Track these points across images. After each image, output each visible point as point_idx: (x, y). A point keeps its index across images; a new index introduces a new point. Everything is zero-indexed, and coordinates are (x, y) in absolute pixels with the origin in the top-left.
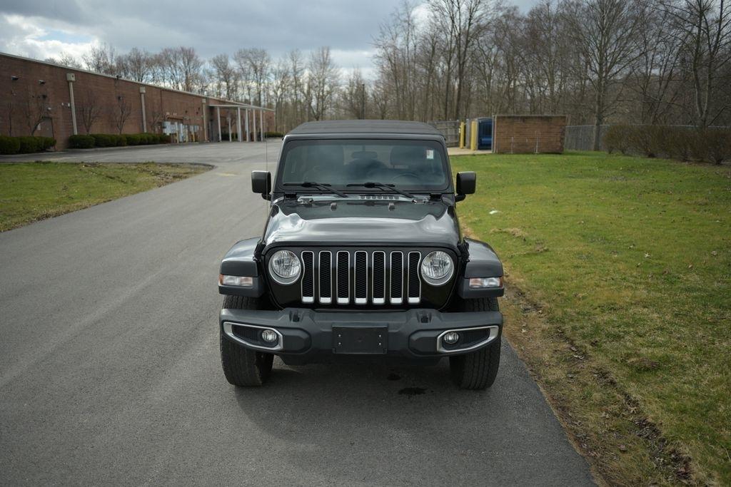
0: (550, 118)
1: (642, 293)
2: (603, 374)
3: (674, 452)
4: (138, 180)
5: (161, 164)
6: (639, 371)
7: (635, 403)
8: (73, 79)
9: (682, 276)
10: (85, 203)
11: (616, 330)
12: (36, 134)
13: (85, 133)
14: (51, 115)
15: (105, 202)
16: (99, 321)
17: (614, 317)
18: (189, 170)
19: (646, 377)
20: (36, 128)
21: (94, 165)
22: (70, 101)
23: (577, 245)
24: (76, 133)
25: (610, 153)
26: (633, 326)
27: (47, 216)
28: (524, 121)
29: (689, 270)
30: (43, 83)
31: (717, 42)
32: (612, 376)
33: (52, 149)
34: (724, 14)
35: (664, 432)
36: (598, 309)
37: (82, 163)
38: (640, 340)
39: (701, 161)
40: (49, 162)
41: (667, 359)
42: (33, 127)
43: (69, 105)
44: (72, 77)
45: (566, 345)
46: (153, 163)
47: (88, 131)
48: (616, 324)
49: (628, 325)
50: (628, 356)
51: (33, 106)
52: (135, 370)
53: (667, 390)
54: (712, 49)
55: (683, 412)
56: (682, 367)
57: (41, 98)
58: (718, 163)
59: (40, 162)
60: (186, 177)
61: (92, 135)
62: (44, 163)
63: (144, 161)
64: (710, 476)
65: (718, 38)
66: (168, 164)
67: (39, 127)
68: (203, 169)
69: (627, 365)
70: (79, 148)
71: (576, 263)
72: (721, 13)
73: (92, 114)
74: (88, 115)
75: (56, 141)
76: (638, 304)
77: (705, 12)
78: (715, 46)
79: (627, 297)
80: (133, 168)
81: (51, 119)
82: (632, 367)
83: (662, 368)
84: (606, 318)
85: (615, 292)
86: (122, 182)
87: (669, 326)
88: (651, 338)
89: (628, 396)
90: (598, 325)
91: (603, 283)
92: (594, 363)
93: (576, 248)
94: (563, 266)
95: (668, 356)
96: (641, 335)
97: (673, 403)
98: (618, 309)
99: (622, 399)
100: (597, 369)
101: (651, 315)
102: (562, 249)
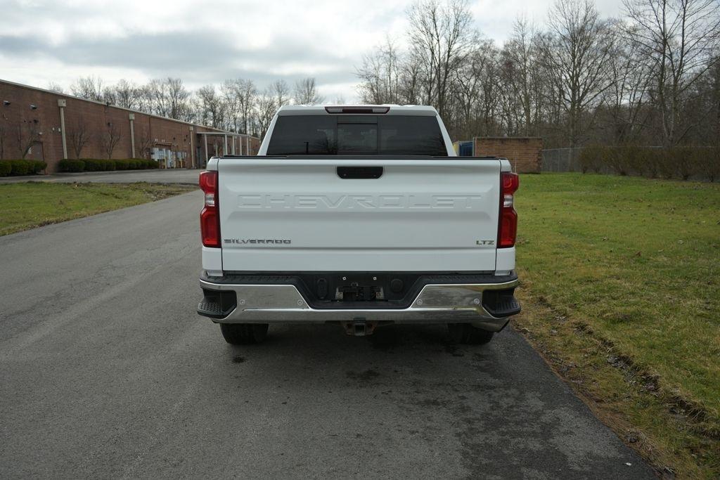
0: (529, 139)
1: (616, 270)
2: (581, 327)
3: (644, 374)
4: (132, 196)
5: (153, 184)
6: (613, 322)
7: (611, 344)
8: (64, 105)
9: (651, 258)
10: (83, 212)
11: (592, 295)
12: (27, 158)
13: (75, 157)
14: (42, 140)
15: (102, 212)
16: (115, 298)
17: (591, 286)
18: (180, 189)
19: (620, 326)
20: (27, 151)
21: (88, 184)
22: (60, 127)
24: (66, 157)
25: (584, 172)
26: (608, 292)
27: (49, 223)
28: (502, 143)
29: (657, 254)
30: (34, 108)
31: (680, 67)
32: (590, 328)
33: (42, 172)
34: (685, 42)
35: (636, 361)
36: (576, 282)
37: (75, 183)
38: (615, 302)
39: (670, 178)
40: (42, 182)
41: (638, 314)
42: (24, 151)
43: (59, 130)
44: (62, 103)
45: (549, 310)
46: (145, 182)
47: (78, 155)
48: (593, 291)
49: (603, 291)
50: (604, 312)
51: (24, 130)
52: (155, 331)
53: (638, 333)
54: (676, 74)
55: (652, 347)
56: (651, 318)
57: (33, 122)
58: (686, 178)
59: (33, 182)
60: (178, 194)
61: (81, 160)
62: (37, 183)
63: (136, 182)
64: (675, 387)
65: (681, 64)
66: (159, 184)
67: (30, 151)
68: (195, 188)
69: (603, 319)
70: (69, 171)
71: (554, 251)
72: (683, 41)
73: (82, 139)
74: (78, 140)
75: (46, 165)
76: (612, 277)
77: (668, 40)
78: (679, 71)
79: (602, 271)
80: (126, 187)
81: (42, 143)
82: (607, 320)
83: (635, 319)
84: (583, 288)
85: (592, 270)
86: (116, 197)
87: (640, 291)
88: (623, 300)
89: (604, 340)
90: (576, 293)
91: (581, 264)
92: (573, 320)
93: (555, 241)
94: (543, 254)
95: (639, 311)
96: (615, 298)
97: (643, 342)
98: (594, 281)
99: (599, 343)
100: (577, 324)
101: (624, 284)
102: (542, 242)
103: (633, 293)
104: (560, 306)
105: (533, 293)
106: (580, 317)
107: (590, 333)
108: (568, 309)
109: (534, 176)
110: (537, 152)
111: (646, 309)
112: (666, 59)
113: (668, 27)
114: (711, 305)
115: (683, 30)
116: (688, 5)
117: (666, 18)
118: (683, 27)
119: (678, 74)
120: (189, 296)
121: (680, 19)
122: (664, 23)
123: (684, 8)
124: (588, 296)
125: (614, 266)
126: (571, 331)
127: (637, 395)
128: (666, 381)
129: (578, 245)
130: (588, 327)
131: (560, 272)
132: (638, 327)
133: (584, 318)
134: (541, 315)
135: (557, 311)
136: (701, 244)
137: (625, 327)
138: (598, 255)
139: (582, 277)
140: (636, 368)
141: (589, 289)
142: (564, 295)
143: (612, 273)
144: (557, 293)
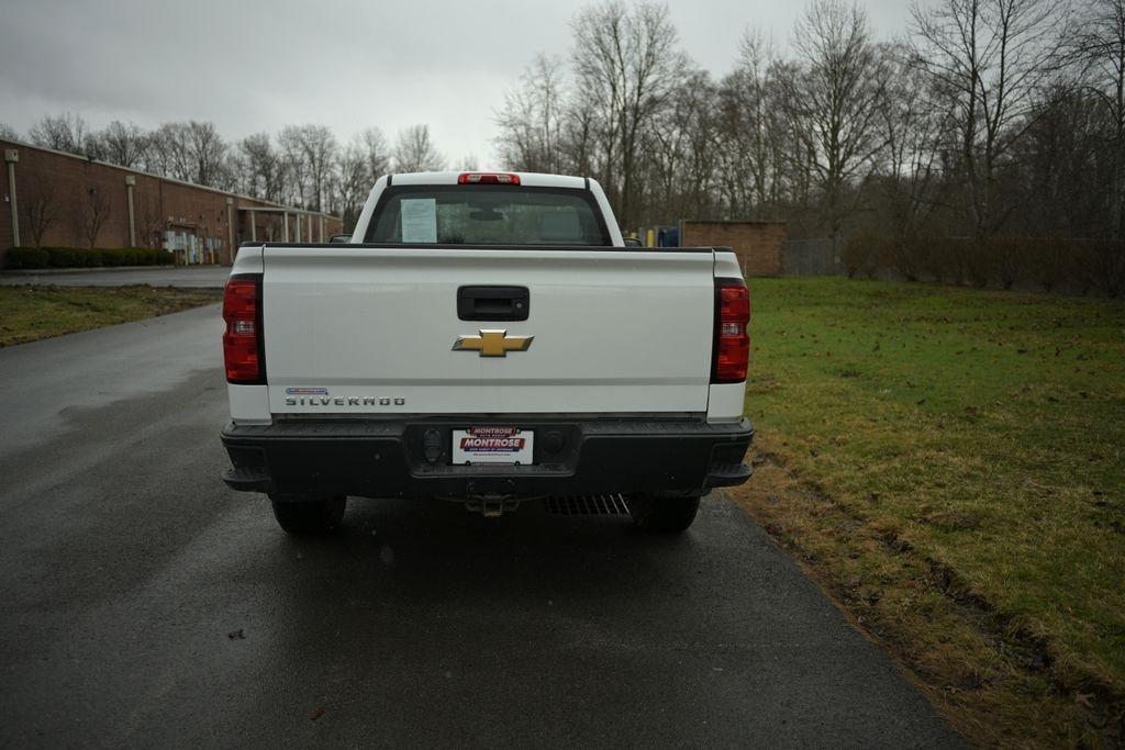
0: (764, 224)
4: (121, 307)
5: (160, 289)
6: (947, 529)
7: (948, 571)
8: (16, 158)
11: (902, 479)
13: (33, 244)
18: (206, 297)
19: (959, 537)
21: (51, 288)
22: (9, 194)
23: (823, 381)
24: (18, 244)
25: (851, 276)
26: (927, 473)
28: (725, 229)
31: (998, 115)
32: (907, 539)
34: (1006, 76)
36: (870, 456)
41: (986, 514)
43: (7, 200)
44: (13, 156)
46: (146, 285)
47: (38, 241)
50: (928, 510)
54: (992, 125)
58: (1008, 285)
60: (201, 305)
61: (49, 250)
63: (131, 285)
66: (170, 288)
69: (927, 522)
70: (21, 267)
72: (1002, 75)
73: (44, 215)
74: (39, 216)
76: (928, 446)
77: (979, 74)
78: (995, 122)
79: (911, 438)
80: (114, 292)
82: (935, 525)
83: (981, 524)
84: (883, 466)
85: (892, 434)
86: (95, 309)
87: (979, 472)
88: (956, 489)
89: (936, 563)
90: (873, 475)
91: (872, 424)
92: (875, 525)
93: (823, 385)
94: (807, 406)
95: (987, 509)
96: (941, 486)
97: (1006, 569)
98: (900, 453)
99: (926, 568)
100: (881, 531)
101: (951, 459)
102: (801, 386)
103: (968, 476)
104: (846, 498)
105: (794, 474)
106: (888, 519)
107: (905, 548)
108: (866, 504)
109: (775, 282)
110: (778, 243)
111: (998, 506)
112: (977, 101)
113: (979, 53)
114: (1104, 496)
115: (1003, 58)
116: (1010, 19)
117: (976, 38)
118: (1003, 52)
119: (995, 125)
120: (195, 484)
121: (998, 42)
122: (973, 45)
123: (1005, 24)
124: (894, 480)
125: (928, 427)
126: (872, 545)
127: (1014, 673)
128: (1067, 647)
129: (862, 392)
130: (902, 538)
131: (839, 437)
132: (990, 539)
133: (893, 520)
134: (815, 515)
135: (842, 508)
136: (1060, 391)
137: (968, 538)
138: (898, 410)
139: (878, 447)
140: (1003, 618)
141: (896, 469)
142: (853, 478)
143: (928, 440)
144: (839, 474)
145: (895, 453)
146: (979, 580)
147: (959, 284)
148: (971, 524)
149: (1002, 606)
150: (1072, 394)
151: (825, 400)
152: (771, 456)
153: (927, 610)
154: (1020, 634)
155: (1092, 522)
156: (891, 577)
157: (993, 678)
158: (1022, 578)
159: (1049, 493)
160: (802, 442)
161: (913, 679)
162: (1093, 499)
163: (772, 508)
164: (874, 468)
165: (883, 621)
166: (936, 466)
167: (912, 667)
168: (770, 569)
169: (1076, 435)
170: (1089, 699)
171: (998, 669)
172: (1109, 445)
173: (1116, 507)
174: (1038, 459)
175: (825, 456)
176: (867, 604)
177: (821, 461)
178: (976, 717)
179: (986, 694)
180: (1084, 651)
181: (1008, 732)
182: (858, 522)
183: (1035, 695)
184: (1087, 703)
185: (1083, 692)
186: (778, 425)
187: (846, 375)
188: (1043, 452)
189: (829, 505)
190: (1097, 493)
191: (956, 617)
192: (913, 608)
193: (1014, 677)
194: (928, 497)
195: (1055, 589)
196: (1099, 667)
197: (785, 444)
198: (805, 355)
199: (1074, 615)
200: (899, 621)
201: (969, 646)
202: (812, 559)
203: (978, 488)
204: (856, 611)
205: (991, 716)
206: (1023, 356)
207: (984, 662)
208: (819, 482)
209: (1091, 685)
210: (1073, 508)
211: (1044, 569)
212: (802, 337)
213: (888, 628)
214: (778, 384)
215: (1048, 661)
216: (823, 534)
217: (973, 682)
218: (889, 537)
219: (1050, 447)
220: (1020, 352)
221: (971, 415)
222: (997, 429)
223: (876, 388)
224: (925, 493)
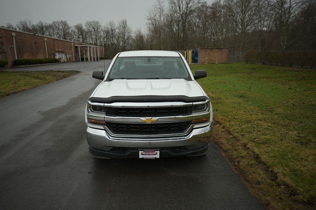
0: (222, 48)
4: (47, 78)
5: (56, 72)
6: (259, 144)
7: (257, 155)
8: (15, 35)
11: (250, 130)
13: (21, 59)
14: (5, 51)
15: (34, 87)
18: (69, 74)
19: (262, 146)
21: (27, 72)
23: (234, 99)
24: (17, 59)
25: (247, 62)
28: (211, 50)
30: (1, 37)
33: (6, 66)
36: (243, 123)
37: (21, 71)
39: (284, 65)
40: (6, 72)
41: (269, 140)
43: (13, 46)
44: (14, 34)
46: (53, 71)
47: (22, 58)
49: (254, 127)
56: (275, 142)
57: (1, 43)
58: (291, 65)
60: (68, 77)
61: (23, 60)
63: (49, 70)
65: (289, 15)
66: (59, 71)
68: (75, 73)
69: (254, 142)
70: (18, 65)
73: (24, 50)
74: (22, 51)
75: (8, 62)
76: (258, 120)
77: (283, 4)
78: (288, 18)
79: (254, 117)
80: (44, 73)
81: (5, 52)
82: (256, 143)
83: (268, 142)
84: (246, 126)
85: (249, 116)
86: (40, 79)
87: (270, 128)
88: (263, 132)
89: (255, 153)
90: (243, 128)
91: (245, 113)
92: (242, 142)
93: (234, 100)
94: (229, 107)
95: (270, 138)
96: (259, 131)
97: (271, 154)
98: (251, 122)
99: (252, 154)
100: (243, 144)
101: (263, 124)
102: (228, 101)
103: (267, 129)
104: (236, 135)
105: (223, 128)
106: (244, 141)
107: (248, 149)
108: (240, 136)
109: (225, 65)
110: (226, 54)
111: (273, 137)
112: (283, 13)
114: (300, 134)
120: (74, 133)
124: (248, 130)
125: (259, 114)
126: (240, 147)
127: (268, 181)
128: (281, 175)
129: (244, 103)
130: (248, 146)
131: (236, 117)
132: (269, 146)
133: (246, 141)
134: (228, 139)
135: (234, 137)
136: (297, 102)
137: (264, 146)
138: (252, 108)
139: (245, 120)
140: (268, 167)
141: (249, 127)
142: (238, 129)
143: (258, 118)
144: (235, 128)
145: (249, 122)
146: (264, 158)
147: (277, 65)
148: (265, 142)
149: (268, 164)
150: (300, 103)
151: (234, 106)
152: (218, 122)
153: (251, 165)
154: (272, 171)
155: (295, 141)
156: (244, 156)
157: (264, 182)
158: (274, 157)
159: (287, 133)
160: (226, 118)
161: (245, 182)
162: (297, 135)
163: (217, 137)
164: (243, 126)
165: (241, 168)
166: (259, 126)
167: (245, 179)
168: (215, 154)
169: (297, 116)
170: (285, 187)
171: (265, 180)
172: (305, 119)
173: (303, 137)
174: (286, 123)
175: (232, 123)
176: (237, 163)
177: (231, 124)
178: (258, 191)
179: (262, 186)
180: (284, 176)
181: (264, 195)
182: (238, 141)
183: (272, 186)
184: (284, 188)
185: (283, 185)
186: (221, 113)
187: (241, 97)
188: (288, 121)
189: (231, 136)
190: (299, 133)
191: (258, 167)
192: (248, 164)
193: (268, 182)
194: (256, 135)
195: (282, 160)
196: (288, 180)
197: (222, 119)
198: (230, 91)
199: (285, 167)
200: (244, 168)
201: (259, 174)
202: (225, 151)
203: (269, 132)
204: (234, 165)
205: (261, 191)
206: (290, 90)
207: (262, 178)
208: (229, 130)
209: (285, 184)
210: (291, 137)
211: (280, 155)
212: (230, 84)
213: (241, 169)
214: (222, 101)
215: (277, 178)
216: (229, 144)
217: (259, 183)
218: (245, 145)
219: (290, 120)
220: (289, 88)
221: (271, 110)
222: (277, 114)
223: (248, 101)
224: (255, 134)
